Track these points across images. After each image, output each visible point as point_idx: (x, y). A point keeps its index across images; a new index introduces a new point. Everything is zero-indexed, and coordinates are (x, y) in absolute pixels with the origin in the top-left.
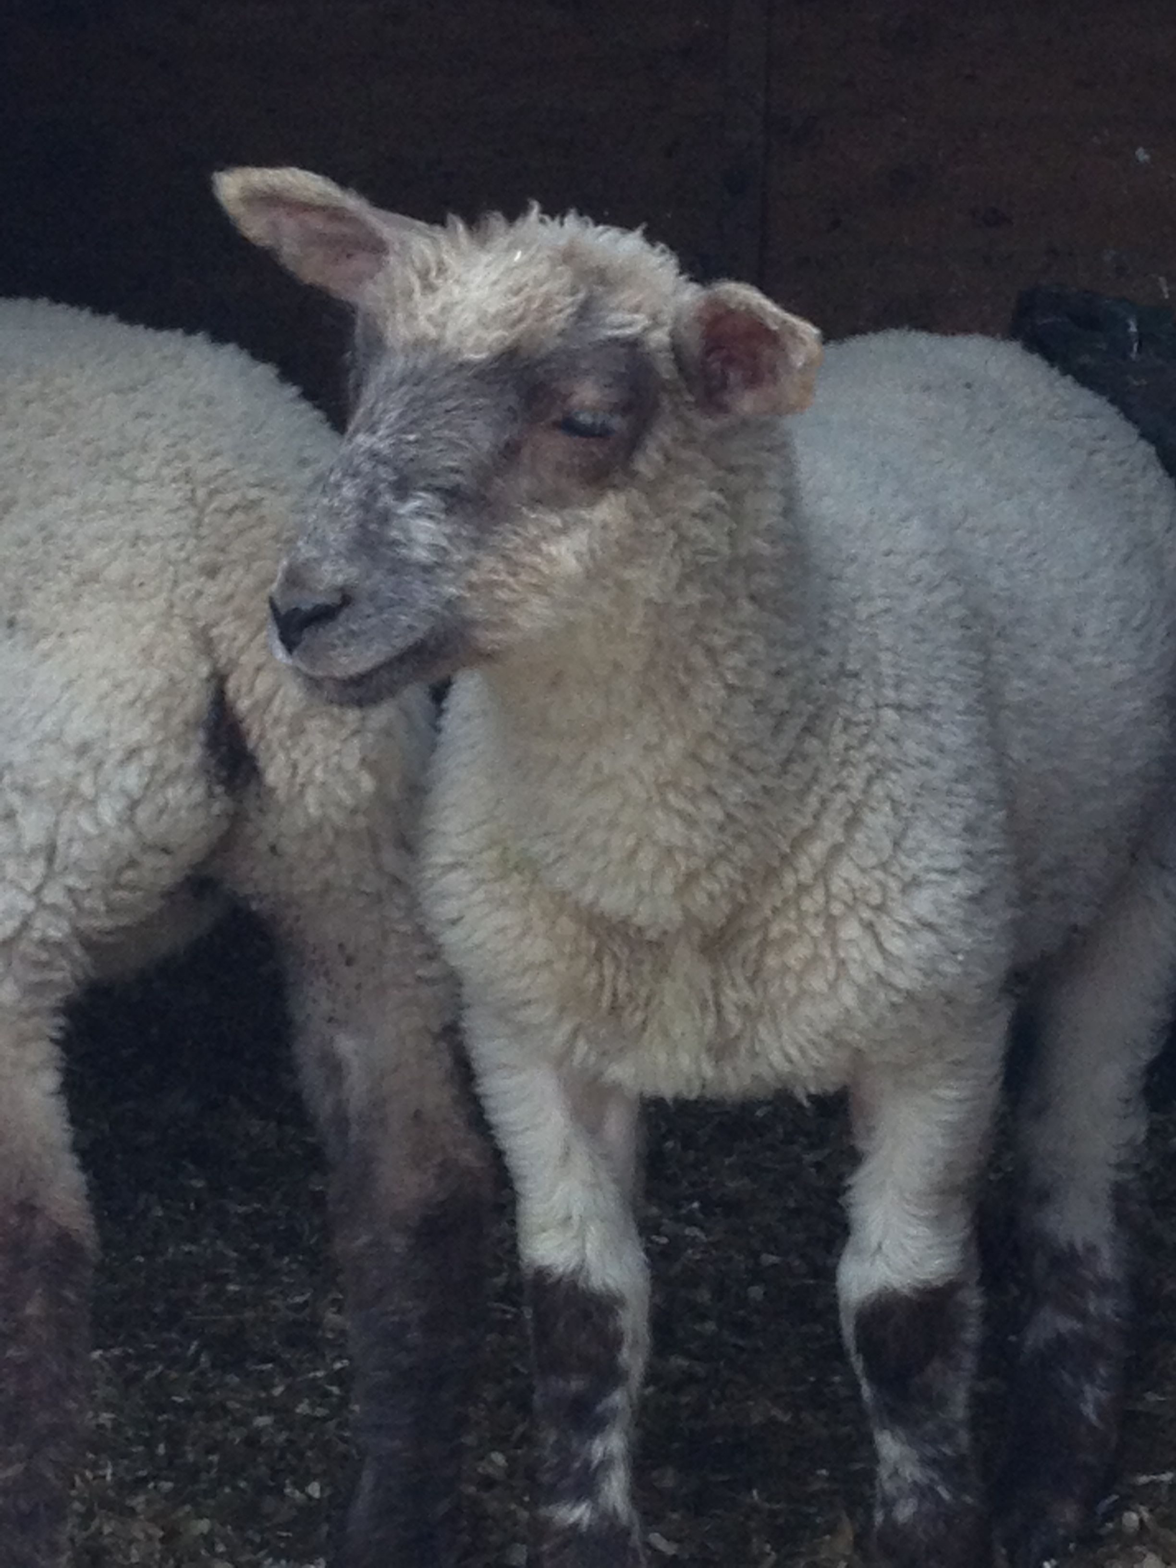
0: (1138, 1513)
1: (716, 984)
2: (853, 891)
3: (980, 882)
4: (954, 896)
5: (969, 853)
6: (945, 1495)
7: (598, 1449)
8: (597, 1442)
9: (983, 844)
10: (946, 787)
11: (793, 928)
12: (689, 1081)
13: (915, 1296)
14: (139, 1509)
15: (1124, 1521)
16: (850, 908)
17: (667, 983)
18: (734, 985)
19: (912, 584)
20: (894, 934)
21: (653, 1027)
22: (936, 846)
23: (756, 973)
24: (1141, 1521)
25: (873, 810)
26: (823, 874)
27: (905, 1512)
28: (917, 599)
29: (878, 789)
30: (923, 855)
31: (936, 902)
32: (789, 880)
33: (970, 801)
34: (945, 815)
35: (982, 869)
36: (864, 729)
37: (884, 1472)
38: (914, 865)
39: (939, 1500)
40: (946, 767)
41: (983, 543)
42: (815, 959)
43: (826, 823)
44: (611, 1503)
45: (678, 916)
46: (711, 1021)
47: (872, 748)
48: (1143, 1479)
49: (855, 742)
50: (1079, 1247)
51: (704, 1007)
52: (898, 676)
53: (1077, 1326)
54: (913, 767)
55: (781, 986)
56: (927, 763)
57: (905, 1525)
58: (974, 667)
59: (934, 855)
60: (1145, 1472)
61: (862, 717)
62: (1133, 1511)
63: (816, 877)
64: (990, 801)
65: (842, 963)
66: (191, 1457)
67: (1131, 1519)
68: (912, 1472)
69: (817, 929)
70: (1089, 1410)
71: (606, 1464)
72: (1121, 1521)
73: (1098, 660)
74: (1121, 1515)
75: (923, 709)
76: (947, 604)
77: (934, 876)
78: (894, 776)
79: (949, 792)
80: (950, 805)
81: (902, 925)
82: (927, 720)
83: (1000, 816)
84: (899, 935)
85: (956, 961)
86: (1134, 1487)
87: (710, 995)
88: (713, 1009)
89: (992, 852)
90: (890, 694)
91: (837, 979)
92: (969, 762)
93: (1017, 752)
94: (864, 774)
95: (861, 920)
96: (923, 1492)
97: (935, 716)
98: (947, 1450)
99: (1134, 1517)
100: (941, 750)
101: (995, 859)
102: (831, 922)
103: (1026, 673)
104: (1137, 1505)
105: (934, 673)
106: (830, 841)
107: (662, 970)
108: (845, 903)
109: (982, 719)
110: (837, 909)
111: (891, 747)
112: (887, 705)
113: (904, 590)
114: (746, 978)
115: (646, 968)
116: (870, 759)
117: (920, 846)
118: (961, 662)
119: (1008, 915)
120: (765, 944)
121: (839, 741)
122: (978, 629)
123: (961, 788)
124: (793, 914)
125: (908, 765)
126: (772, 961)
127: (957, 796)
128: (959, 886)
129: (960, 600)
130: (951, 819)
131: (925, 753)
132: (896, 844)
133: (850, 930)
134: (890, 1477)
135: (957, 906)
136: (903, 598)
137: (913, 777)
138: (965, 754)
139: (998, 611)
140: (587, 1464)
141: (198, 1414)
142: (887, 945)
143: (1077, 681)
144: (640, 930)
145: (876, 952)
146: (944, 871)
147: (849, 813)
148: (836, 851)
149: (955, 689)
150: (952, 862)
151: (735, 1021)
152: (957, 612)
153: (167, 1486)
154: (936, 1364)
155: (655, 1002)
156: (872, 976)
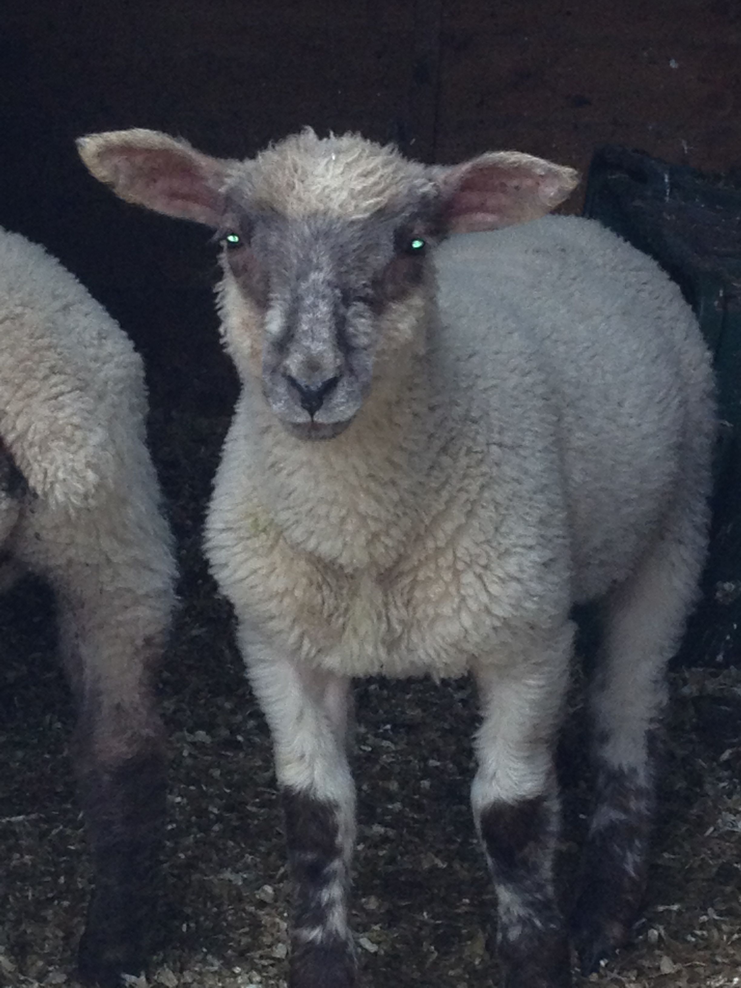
0: (658, 929)
1: (386, 605)
2: (471, 556)
3: (548, 554)
4: (531, 562)
5: (542, 536)
6: (538, 923)
7: (325, 896)
8: (325, 890)
9: (551, 532)
10: (528, 496)
11: (432, 575)
12: (372, 663)
13: (515, 804)
14: (49, 918)
15: (649, 935)
16: (469, 566)
17: (358, 601)
18: (396, 607)
19: (512, 371)
20: (494, 582)
21: (349, 628)
22: (521, 531)
23: (409, 601)
24: (660, 935)
25: (483, 507)
26: (452, 542)
27: (514, 934)
28: (514, 380)
29: (486, 494)
30: (513, 537)
31: (520, 565)
32: (430, 544)
33: (543, 505)
34: (527, 514)
35: (550, 546)
36: (480, 456)
37: (501, 910)
38: (506, 543)
39: (534, 926)
40: (529, 484)
41: (562, 348)
42: (446, 595)
43: (455, 511)
44: (334, 929)
45: (366, 559)
46: (384, 626)
47: (484, 468)
48: (661, 908)
49: (473, 463)
50: (626, 770)
51: (379, 618)
52: (501, 426)
53: (623, 817)
54: (508, 482)
55: (424, 611)
56: (518, 481)
57: (513, 942)
58: (549, 424)
59: (520, 536)
60: (663, 904)
61: (479, 449)
62: (655, 929)
63: (447, 544)
64: (557, 506)
65: (463, 599)
66: (80, 886)
67: (654, 934)
68: (518, 910)
69: (448, 576)
70: (630, 869)
71: (331, 904)
72: (647, 935)
73: (633, 421)
74: (647, 932)
75: (514, 448)
76: (534, 384)
77: (519, 550)
78: (496, 487)
79: (531, 499)
80: (530, 507)
81: (499, 578)
82: (517, 454)
83: (562, 515)
84: (497, 583)
85: (533, 601)
86: (657, 913)
87: (384, 612)
88: (384, 619)
89: (558, 537)
90: (496, 437)
91: (459, 608)
92: (544, 481)
93: (578, 477)
94: (478, 483)
95: (475, 573)
96: (524, 921)
97: (522, 452)
98: (539, 896)
99: (656, 932)
100: (526, 472)
101: (560, 541)
102: (457, 574)
103: (586, 428)
104: (657, 925)
105: (524, 426)
106: (457, 522)
107: (354, 594)
108: (466, 563)
109: (554, 456)
110: (460, 566)
111: (495, 469)
112: (494, 444)
113: (506, 374)
114: (403, 604)
115: (345, 592)
116: (483, 475)
117: (511, 531)
118: (542, 420)
119: (567, 574)
120: (414, 583)
121: (464, 461)
122: (554, 401)
123: (539, 497)
124: (432, 566)
125: (505, 481)
126: (418, 594)
127: (536, 502)
128: (534, 556)
129: (544, 382)
130: (531, 516)
131: (515, 474)
132: (497, 529)
133: (468, 578)
134: (505, 914)
135: (533, 567)
136: (505, 380)
137: (508, 488)
138: (542, 477)
139: (569, 390)
140: (319, 903)
141: (84, 858)
142: (490, 590)
143: (619, 434)
144: (341, 567)
145: (484, 592)
146: (524, 547)
147: (469, 507)
148: (460, 529)
149: (536, 437)
150: (530, 542)
151: (398, 628)
152: (540, 390)
153: (66, 903)
154: (531, 844)
155: (350, 613)
156: (483, 608)
